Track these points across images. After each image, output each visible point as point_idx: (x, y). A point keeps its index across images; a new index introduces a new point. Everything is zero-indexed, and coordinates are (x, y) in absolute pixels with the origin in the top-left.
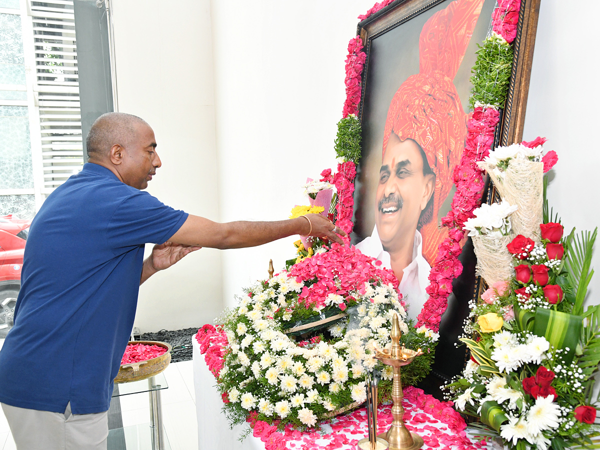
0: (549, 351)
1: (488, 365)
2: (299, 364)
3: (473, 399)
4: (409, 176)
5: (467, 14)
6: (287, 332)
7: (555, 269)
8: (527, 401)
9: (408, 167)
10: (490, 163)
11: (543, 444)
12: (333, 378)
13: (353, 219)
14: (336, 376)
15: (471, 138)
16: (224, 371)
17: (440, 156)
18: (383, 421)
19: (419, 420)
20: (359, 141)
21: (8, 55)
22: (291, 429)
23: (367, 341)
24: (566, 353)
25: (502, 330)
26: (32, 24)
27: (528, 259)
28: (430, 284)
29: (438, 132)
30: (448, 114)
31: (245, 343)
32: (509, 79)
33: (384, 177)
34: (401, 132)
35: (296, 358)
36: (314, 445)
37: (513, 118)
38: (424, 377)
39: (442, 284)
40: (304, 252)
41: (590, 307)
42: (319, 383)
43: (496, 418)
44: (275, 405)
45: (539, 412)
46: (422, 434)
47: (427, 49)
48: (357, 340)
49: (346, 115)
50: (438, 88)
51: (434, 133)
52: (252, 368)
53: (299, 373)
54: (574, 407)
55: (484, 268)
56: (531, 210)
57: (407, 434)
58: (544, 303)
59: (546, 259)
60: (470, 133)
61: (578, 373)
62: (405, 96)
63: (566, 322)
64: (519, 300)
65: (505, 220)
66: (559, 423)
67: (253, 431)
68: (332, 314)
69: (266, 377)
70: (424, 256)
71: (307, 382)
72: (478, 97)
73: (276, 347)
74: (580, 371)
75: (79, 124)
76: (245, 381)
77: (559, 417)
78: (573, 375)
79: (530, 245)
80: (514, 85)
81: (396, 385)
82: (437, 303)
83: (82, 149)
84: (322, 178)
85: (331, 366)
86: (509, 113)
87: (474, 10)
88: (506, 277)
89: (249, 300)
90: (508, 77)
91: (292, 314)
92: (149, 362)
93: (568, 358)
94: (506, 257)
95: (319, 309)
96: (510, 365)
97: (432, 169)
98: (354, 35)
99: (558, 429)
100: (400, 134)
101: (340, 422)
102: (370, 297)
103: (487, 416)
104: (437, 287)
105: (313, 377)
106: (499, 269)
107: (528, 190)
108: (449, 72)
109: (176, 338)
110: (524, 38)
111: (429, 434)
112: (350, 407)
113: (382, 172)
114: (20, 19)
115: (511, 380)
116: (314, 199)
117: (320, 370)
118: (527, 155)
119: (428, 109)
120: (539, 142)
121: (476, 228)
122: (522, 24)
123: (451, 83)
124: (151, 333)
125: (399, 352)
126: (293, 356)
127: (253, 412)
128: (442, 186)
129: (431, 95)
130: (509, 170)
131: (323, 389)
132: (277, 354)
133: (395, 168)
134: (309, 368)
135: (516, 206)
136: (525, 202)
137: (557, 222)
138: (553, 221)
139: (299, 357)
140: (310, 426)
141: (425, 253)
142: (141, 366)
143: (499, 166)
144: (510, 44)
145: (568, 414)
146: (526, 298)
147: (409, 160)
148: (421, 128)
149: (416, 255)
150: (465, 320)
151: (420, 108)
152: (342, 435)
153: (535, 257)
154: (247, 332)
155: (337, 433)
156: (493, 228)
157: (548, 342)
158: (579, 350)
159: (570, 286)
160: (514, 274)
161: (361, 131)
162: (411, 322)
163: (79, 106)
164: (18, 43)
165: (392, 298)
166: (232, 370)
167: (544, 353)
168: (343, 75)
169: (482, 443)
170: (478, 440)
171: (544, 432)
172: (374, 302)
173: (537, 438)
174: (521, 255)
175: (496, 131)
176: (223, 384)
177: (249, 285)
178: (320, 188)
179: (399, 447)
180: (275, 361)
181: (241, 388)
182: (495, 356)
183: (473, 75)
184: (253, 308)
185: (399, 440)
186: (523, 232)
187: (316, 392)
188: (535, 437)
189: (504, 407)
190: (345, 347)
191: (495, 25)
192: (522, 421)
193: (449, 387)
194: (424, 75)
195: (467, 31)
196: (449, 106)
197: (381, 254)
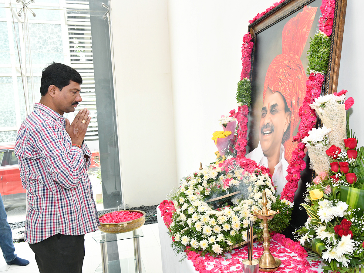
0: (349, 210)
1: (316, 219)
2: (213, 220)
3: (309, 238)
4: (277, 113)
5: (307, 20)
6: (208, 202)
7: (352, 164)
8: (337, 238)
9: (277, 108)
10: (316, 105)
11: (345, 262)
12: (232, 227)
13: (248, 138)
14: (234, 226)
15: (308, 91)
16: (173, 224)
17: (294, 101)
18: (261, 252)
19: (281, 252)
20: (250, 93)
21: (54, 47)
22: (209, 256)
23: (252, 207)
24: (358, 211)
25: (324, 199)
26: (67, 29)
27: (337, 158)
28: (288, 174)
29: (292, 87)
30: (298, 77)
31: (184, 208)
32: (329, 57)
33: (264, 113)
34: (273, 88)
35: (212, 216)
36: (220, 264)
37: (331, 79)
38: (286, 228)
39: (294, 174)
40: (221, 158)
42: (224, 230)
43: (319, 248)
44: (200, 242)
45: (343, 244)
46: (281, 259)
47: (286, 40)
48: (246, 207)
49: (242, 79)
50: (292, 62)
51: (290, 88)
52: (188, 222)
53: (213, 225)
54: (362, 241)
55: (314, 164)
56: (339, 131)
57: (272, 258)
58: (345, 183)
59: (347, 158)
60: (308, 88)
62: (275, 67)
63: (358, 193)
64: (331, 181)
65: (324, 137)
66: (354, 250)
67: (187, 257)
68: (233, 191)
69: (195, 227)
70: (285, 159)
71: (218, 229)
72: (311, 68)
73: (200, 210)
75: (94, 86)
76: (184, 230)
77: (354, 247)
78: (361, 223)
79: (338, 151)
80: (331, 60)
81: (265, 230)
82: (292, 185)
83: (96, 100)
84: (230, 115)
86: (329, 76)
87: (311, 17)
88: (326, 169)
89: (187, 184)
90: (328, 56)
91: (210, 191)
92: (133, 222)
93: (358, 214)
94: (325, 158)
95: (225, 188)
96: (327, 218)
97: (290, 109)
98: (247, 33)
99: (353, 253)
100: (272, 89)
101: (236, 253)
102: (255, 181)
103: (315, 247)
104: (291, 176)
105: (221, 227)
106: (322, 164)
107: (336, 120)
108: (297, 53)
109: (150, 211)
110: (337, 34)
111: (286, 259)
112: (241, 244)
113: (263, 111)
114: (61, 27)
115: (328, 227)
116: (226, 127)
117: (225, 223)
118: (336, 100)
119: (286, 75)
120: (344, 92)
121: (308, 141)
122: (335, 26)
123: (299, 59)
124: (136, 207)
125: (266, 211)
126: (209, 215)
127: (188, 246)
128: (295, 118)
129: (289, 66)
130: (325, 108)
131: (226, 234)
132: (201, 214)
133: (269, 108)
134: (219, 222)
135: (330, 129)
136: (335, 127)
137: (355, 138)
138: (352, 138)
139: (213, 216)
140: (219, 254)
141: (286, 157)
142: (128, 224)
143: (321, 107)
144: (329, 37)
145: (359, 245)
146: (335, 180)
147: (277, 104)
148: (284, 85)
149: (281, 158)
150: (304, 194)
151: (283, 73)
152: (236, 259)
153: (341, 157)
154: (185, 202)
155: (234, 258)
156: (318, 142)
157: (348, 205)
159: (361, 173)
160: (330, 167)
161: (251, 87)
162: (278, 196)
163: (94, 75)
164: (59, 40)
165: (267, 182)
166: (176, 223)
167: (345, 211)
168: (240, 55)
169: (316, 264)
170: (313, 263)
171: (345, 255)
172: (257, 185)
173: (341, 258)
174: (333, 157)
175: (323, 86)
176: (172, 231)
177: (187, 175)
178: (229, 121)
179: (268, 265)
180: (199, 218)
181: (181, 233)
182: (319, 213)
183: (309, 55)
184: (188, 189)
185: (267, 261)
186: (335, 143)
187: (222, 235)
188: (340, 258)
189: (325, 242)
190: (239, 210)
191: (320, 26)
192: (334, 250)
193: (297, 232)
194: (285, 54)
195: (307, 29)
196: (298, 72)
197: (262, 159)
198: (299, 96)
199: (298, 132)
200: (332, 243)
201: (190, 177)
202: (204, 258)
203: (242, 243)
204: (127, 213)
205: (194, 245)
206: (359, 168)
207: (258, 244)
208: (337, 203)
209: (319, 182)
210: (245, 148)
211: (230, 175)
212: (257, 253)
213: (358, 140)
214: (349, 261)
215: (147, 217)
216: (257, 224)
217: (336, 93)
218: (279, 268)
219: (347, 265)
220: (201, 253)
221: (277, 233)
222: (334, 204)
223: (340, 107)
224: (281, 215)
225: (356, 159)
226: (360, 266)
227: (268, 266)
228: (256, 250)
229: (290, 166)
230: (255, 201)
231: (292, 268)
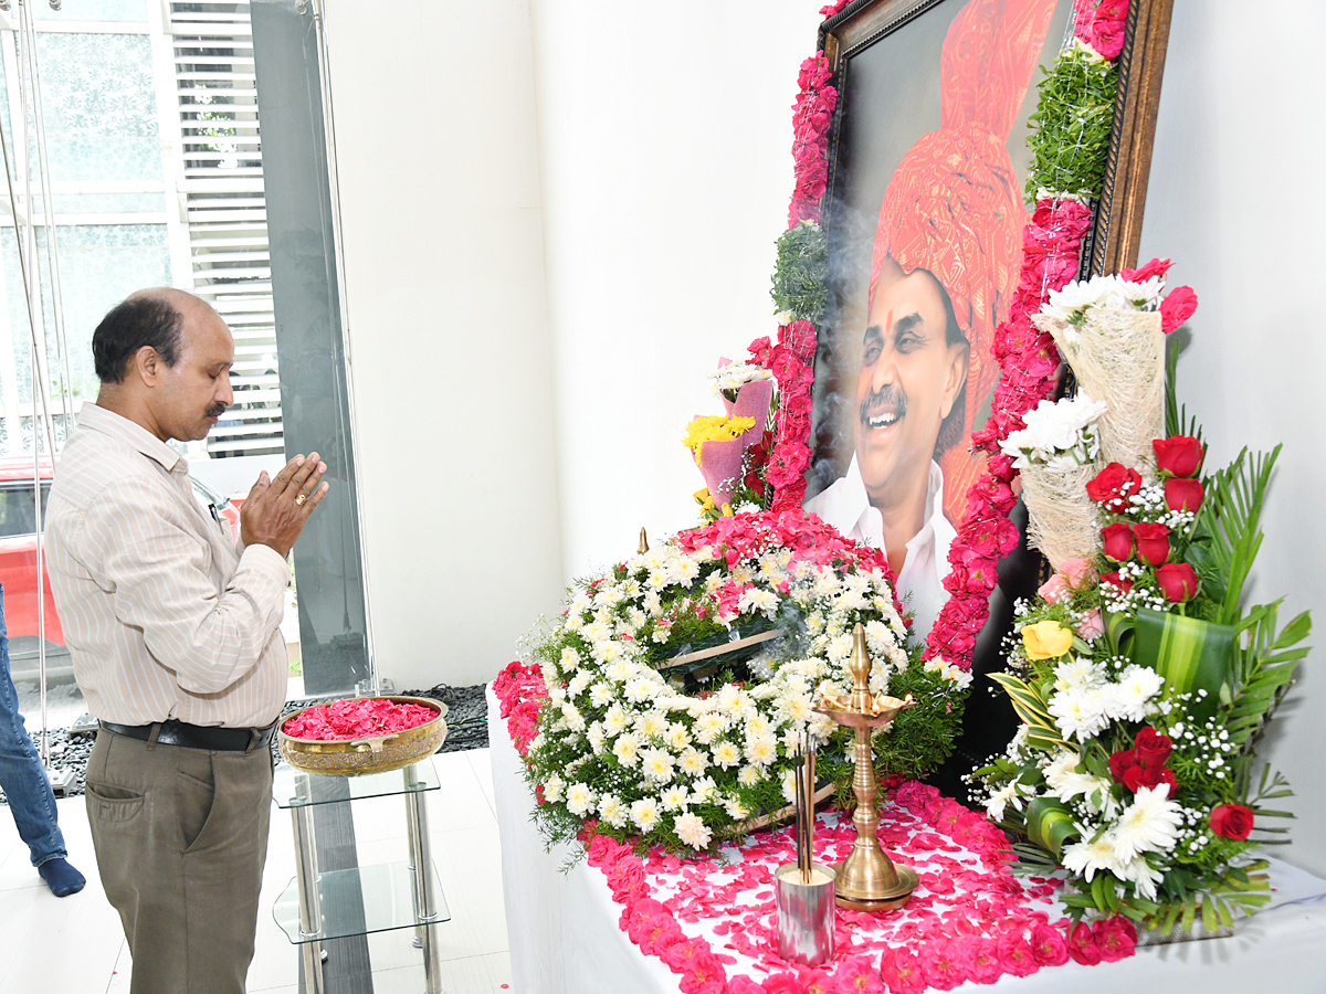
0: (1164, 697)
1: (1046, 726)
2: (679, 728)
3: (1020, 798)
4: (919, 348)
6: (663, 666)
7: (1183, 532)
8: (1118, 798)
9: (917, 329)
10: (1052, 314)
11: (1146, 881)
12: (746, 755)
13: (812, 441)
14: (752, 753)
15: (1028, 264)
16: (537, 743)
17: (979, 305)
18: (847, 845)
19: (922, 845)
20: (821, 278)
21: (126, 118)
22: (662, 854)
23: (818, 684)
24: (1198, 700)
25: (1076, 658)
26: (173, 52)
27: (1127, 510)
28: (951, 570)
29: (975, 252)
30: (995, 214)
31: (576, 687)
32: (1108, 137)
33: (873, 350)
34: (904, 256)
35: (673, 717)
36: (702, 882)
37: (1116, 220)
38: (942, 762)
39: (974, 570)
40: (715, 513)
41: (1256, 609)
42: (717, 764)
43: (1053, 831)
44: (630, 806)
45: (1138, 817)
46: (921, 871)
47: (956, 77)
48: (798, 684)
49: (793, 224)
50: (976, 160)
51: (968, 255)
52: (590, 737)
53: (679, 745)
54: (1210, 807)
55: (1043, 532)
56: (1135, 410)
57: (885, 864)
58: (1155, 599)
59: (1163, 510)
60: (1028, 253)
61: (1220, 739)
62: (914, 177)
63: (1199, 637)
64: (1102, 593)
65: (1081, 432)
66: (1178, 840)
67: (587, 856)
68: (754, 631)
69: (614, 752)
70: (945, 514)
71: (694, 763)
72: (1041, 180)
73: (635, 693)
74: (1224, 735)
75: (266, 256)
76: (576, 762)
77: (1179, 828)
78: (1208, 743)
79: (1133, 484)
80: (1118, 149)
81: (862, 766)
82: (966, 610)
83: (273, 309)
84: (751, 356)
85: (742, 733)
86: (1106, 209)
88: (1085, 551)
89: (587, 602)
90: (1106, 133)
91: (671, 630)
92: (403, 736)
93: (1201, 712)
94: (1085, 508)
95: (726, 619)
96: (1085, 725)
97: (964, 332)
98: (812, 51)
99: (1175, 850)
100: (903, 261)
101: (761, 846)
102: (832, 596)
103: (1039, 830)
104: (964, 576)
105: (706, 754)
106: (1072, 533)
107: (1126, 369)
108: (997, 125)
109: (469, 703)
110: (1141, 49)
111: (937, 871)
112: (779, 814)
113: (869, 341)
115: (1086, 755)
116: (734, 401)
117: (720, 740)
118: (1129, 298)
119: (954, 206)
120: (1158, 269)
121: (1021, 449)
122: (1135, 19)
123: (1002, 149)
125: (866, 699)
126: (666, 712)
128: (982, 367)
129: (964, 175)
130: (1085, 328)
131: (725, 778)
132: (635, 707)
133: (892, 332)
134: (698, 735)
135: (1104, 403)
136: (1123, 395)
137: (1195, 436)
138: (1187, 435)
139: (679, 715)
140: (698, 849)
141: (948, 508)
142: (386, 742)
143: (1073, 322)
144: (1112, 62)
145: (1199, 822)
146: (1116, 589)
147: (920, 314)
148: (944, 245)
149: (932, 514)
150: (1004, 639)
151: (942, 202)
152: (759, 867)
153: (1143, 506)
154: (580, 666)
155: (752, 863)
156: (1059, 451)
157: (1162, 680)
158: (1225, 695)
159: (1214, 566)
160: (1100, 544)
161: (826, 255)
162: (918, 648)
163: (265, 219)
164: (145, 92)
165: (877, 599)
166: (551, 739)
167: (1150, 699)
168: (789, 137)
169: (1044, 890)
170: (1035, 885)
171: (1146, 855)
172: (839, 607)
173: (1131, 868)
174: (1113, 505)
175: (1085, 247)
176: (534, 767)
177: (589, 572)
178: (745, 378)
179: (869, 888)
180: (629, 722)
181: (567, 775)
182: (1057, 707)
183: (1033, 132)
184: (594, 619)
185: (869, 875)
186: (1121, 456)
187: (711, 782)
188: (1127, 867)
189: (1075, 810)
190: (772, 695)
191: (1080, 23)
192: (1106, 837)
193: (981, 777)
194: (950, 131)
195: (1035, 35)
196: (997, 196)
197: (864, 514)
198: (998, 283)
199: (990, 415)
200: (1100, 812)
201: (599, 579)
202: (646, 862)
203: (780, 811)
204: (383, 706)
205: (612, 815)
206: (1209, 546)
207: (839, 818)
208: (1121, 670)
209: (1058, 596)
210: (802, 478)
211: (742, 574)
212: (834, 846)
213: (1206, 446)
214: (1160, 879)
215: (458, 724)
216: (834, 746)
217: (1129, 272)
218: (909, 901)
219: (1152, 892)
220: (633, 845)
221: (909, 780)
222: (1112, 677)
223: (1143, 323)
224: (925, 716)
225: (1198, 514)
226: (1199, 898)
227: (871, 892)
228: (832, 837)
229: (958, 542)
230: (829, 663)
231: (959, 901)
